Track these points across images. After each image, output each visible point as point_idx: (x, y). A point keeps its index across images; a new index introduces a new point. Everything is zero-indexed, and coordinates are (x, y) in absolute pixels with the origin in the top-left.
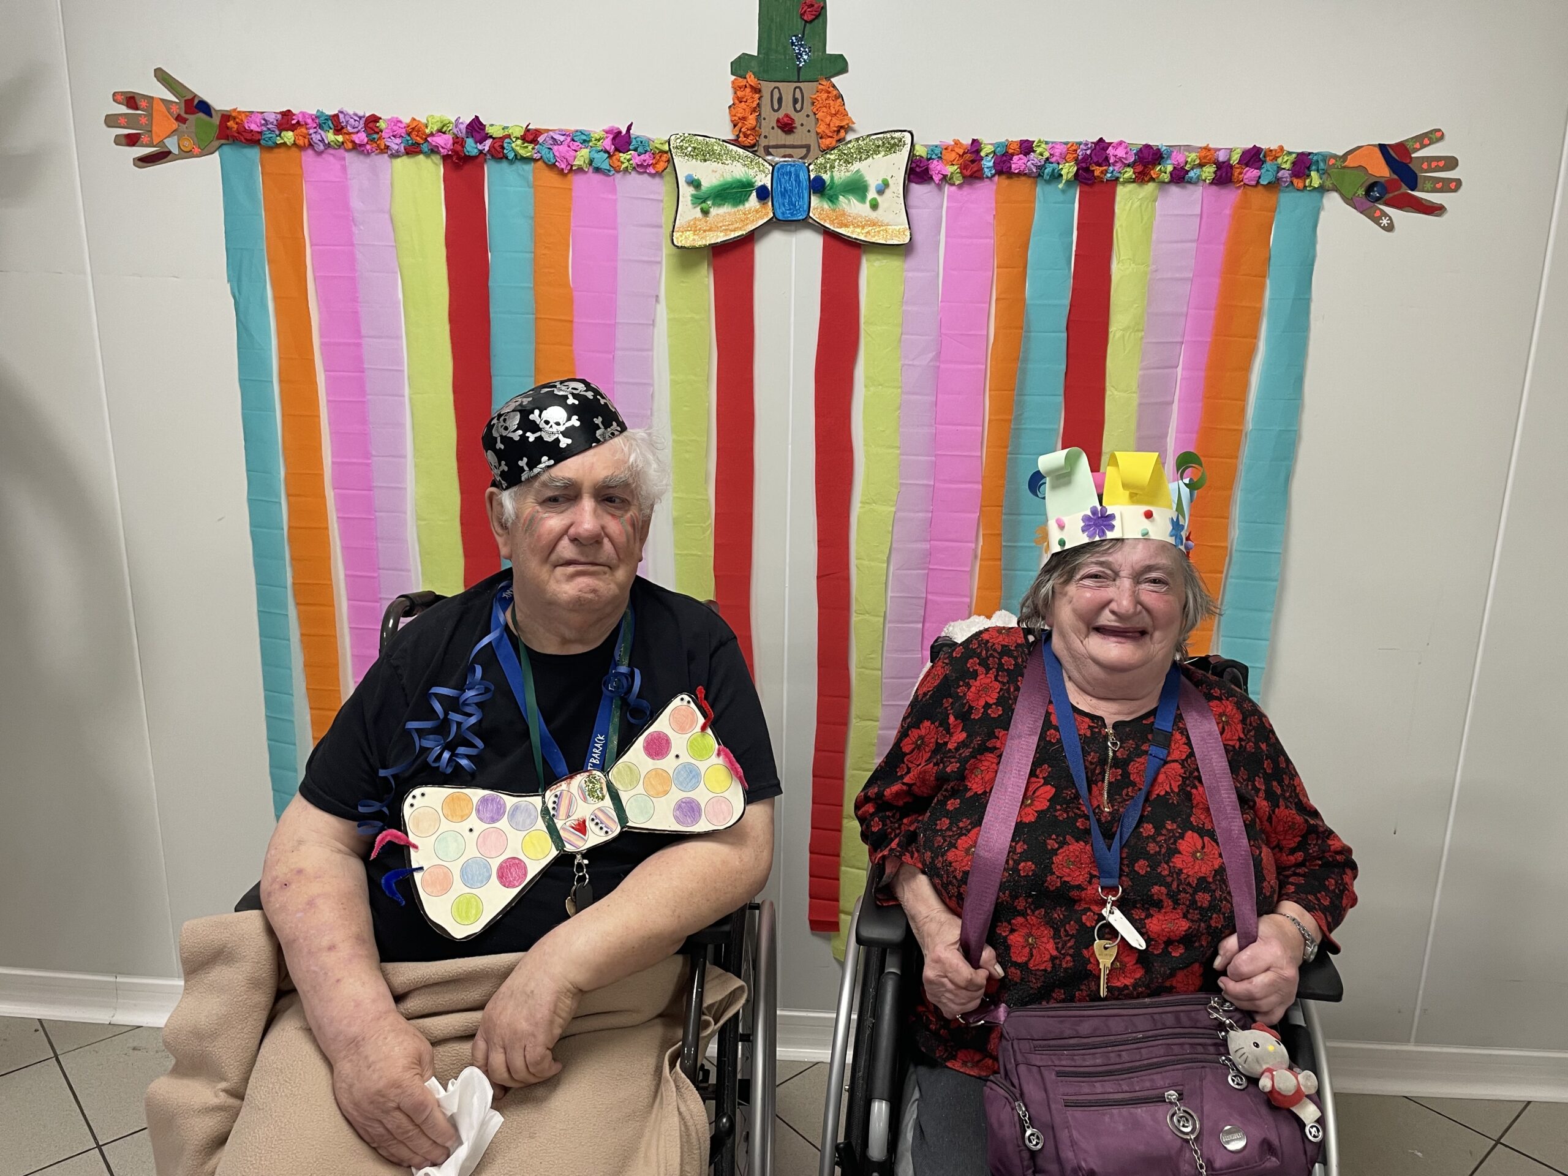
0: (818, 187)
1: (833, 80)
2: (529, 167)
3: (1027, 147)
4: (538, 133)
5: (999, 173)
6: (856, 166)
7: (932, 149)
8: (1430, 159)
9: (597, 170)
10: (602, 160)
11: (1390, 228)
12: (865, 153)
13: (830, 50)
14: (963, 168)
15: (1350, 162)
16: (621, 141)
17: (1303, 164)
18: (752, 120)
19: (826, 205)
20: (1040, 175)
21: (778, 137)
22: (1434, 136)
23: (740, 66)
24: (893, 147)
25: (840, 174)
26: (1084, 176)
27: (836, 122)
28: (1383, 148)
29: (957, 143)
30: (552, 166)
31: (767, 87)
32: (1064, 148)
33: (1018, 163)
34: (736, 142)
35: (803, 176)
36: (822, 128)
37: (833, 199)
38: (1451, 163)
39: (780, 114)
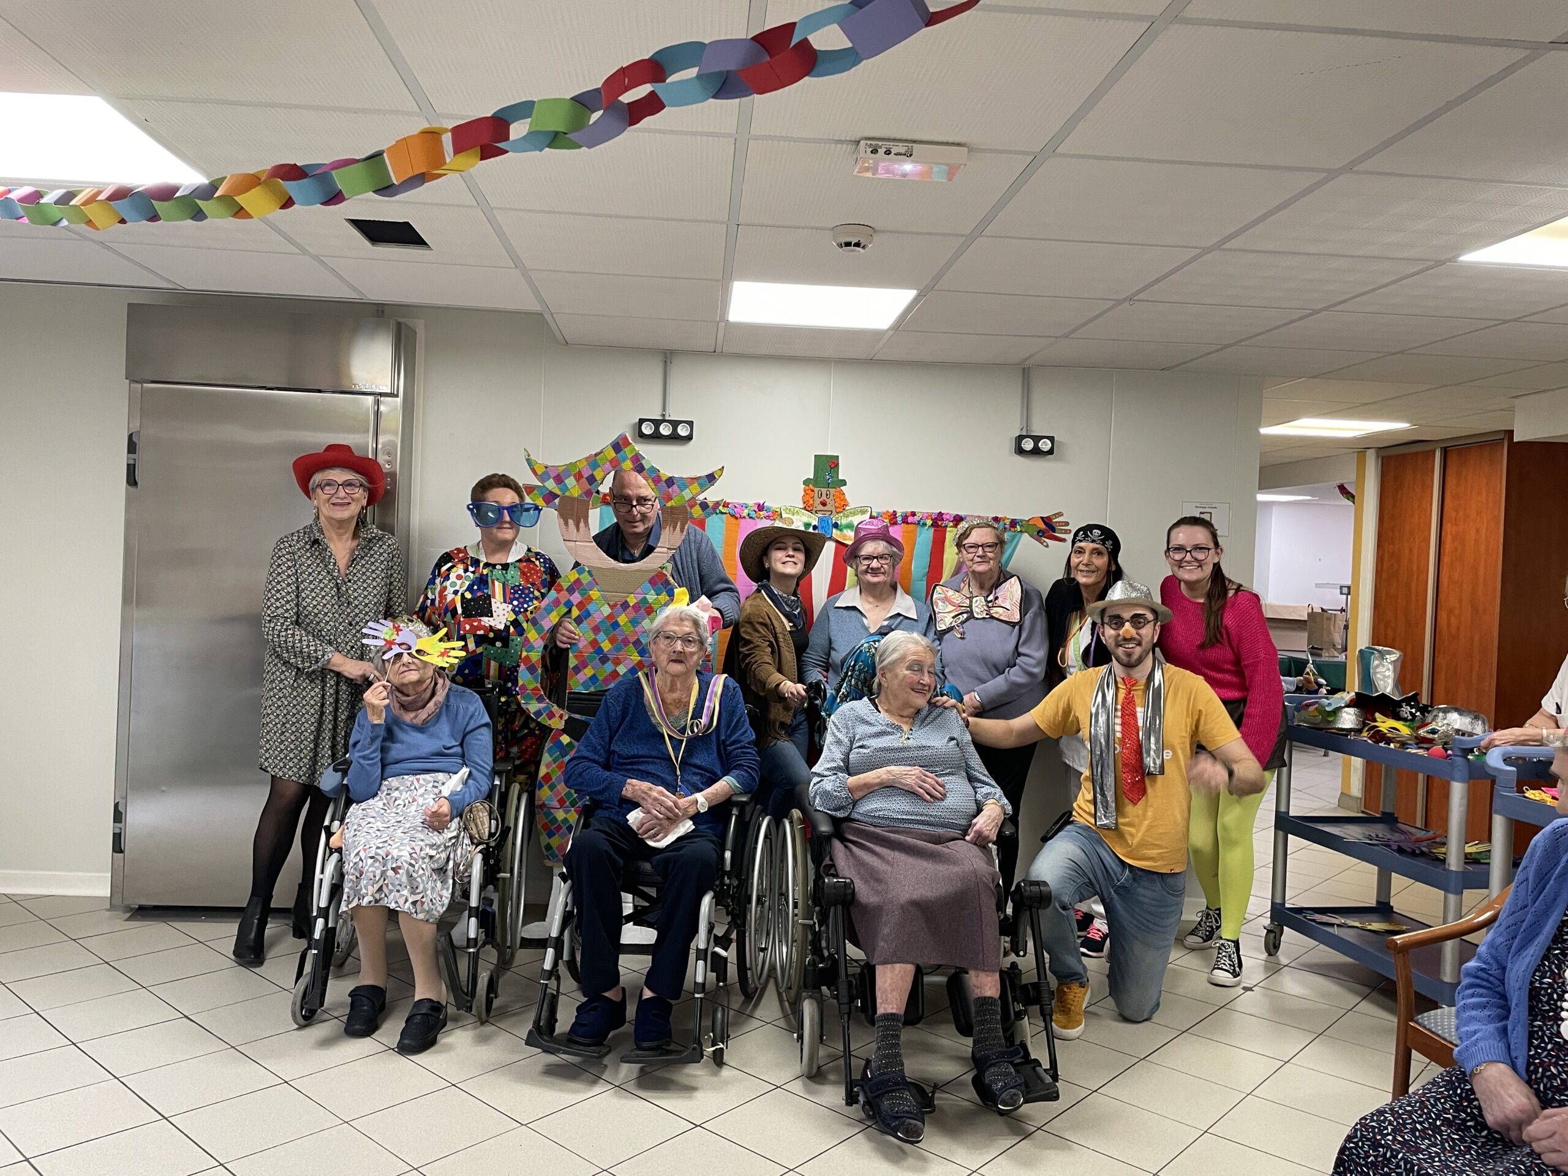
0: (836, 526)
1: (842, 488)
2: (724, 516)
3: (913, 514)
4: (728, 504)
5: (903, 522)
6: (850, 519)
7: (878, 513)
8: (1059, 522)
9: (751, 518)
10: (753, 514)
11: (1047, 546)
12: (854, 514)
13: (840, 477)
14: (890, 520)
15: (1030, 523)
16: (761, 507)
17: (1014, 523)
18: (811, 502)
19: (839, 532)
20: (919, 524)
21: (821, 507)
22: (1060, 514)
23: (807, 482)
24: (863, 512)
25: (844, 521)
26: (935, 524)
27: (843, 503)
28: (1042, 518)
29: (888, 512)
30: (732, 516)
31: (816, 490)
32: (926, 515)
33: (910, 519)
34: (805, 508)
35: (830, 522)
36: (837, 505)
37: (841, 530)
38: (1067, 524)
39: (822, 499)
